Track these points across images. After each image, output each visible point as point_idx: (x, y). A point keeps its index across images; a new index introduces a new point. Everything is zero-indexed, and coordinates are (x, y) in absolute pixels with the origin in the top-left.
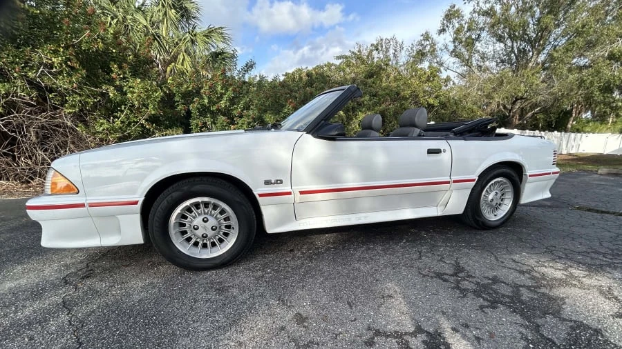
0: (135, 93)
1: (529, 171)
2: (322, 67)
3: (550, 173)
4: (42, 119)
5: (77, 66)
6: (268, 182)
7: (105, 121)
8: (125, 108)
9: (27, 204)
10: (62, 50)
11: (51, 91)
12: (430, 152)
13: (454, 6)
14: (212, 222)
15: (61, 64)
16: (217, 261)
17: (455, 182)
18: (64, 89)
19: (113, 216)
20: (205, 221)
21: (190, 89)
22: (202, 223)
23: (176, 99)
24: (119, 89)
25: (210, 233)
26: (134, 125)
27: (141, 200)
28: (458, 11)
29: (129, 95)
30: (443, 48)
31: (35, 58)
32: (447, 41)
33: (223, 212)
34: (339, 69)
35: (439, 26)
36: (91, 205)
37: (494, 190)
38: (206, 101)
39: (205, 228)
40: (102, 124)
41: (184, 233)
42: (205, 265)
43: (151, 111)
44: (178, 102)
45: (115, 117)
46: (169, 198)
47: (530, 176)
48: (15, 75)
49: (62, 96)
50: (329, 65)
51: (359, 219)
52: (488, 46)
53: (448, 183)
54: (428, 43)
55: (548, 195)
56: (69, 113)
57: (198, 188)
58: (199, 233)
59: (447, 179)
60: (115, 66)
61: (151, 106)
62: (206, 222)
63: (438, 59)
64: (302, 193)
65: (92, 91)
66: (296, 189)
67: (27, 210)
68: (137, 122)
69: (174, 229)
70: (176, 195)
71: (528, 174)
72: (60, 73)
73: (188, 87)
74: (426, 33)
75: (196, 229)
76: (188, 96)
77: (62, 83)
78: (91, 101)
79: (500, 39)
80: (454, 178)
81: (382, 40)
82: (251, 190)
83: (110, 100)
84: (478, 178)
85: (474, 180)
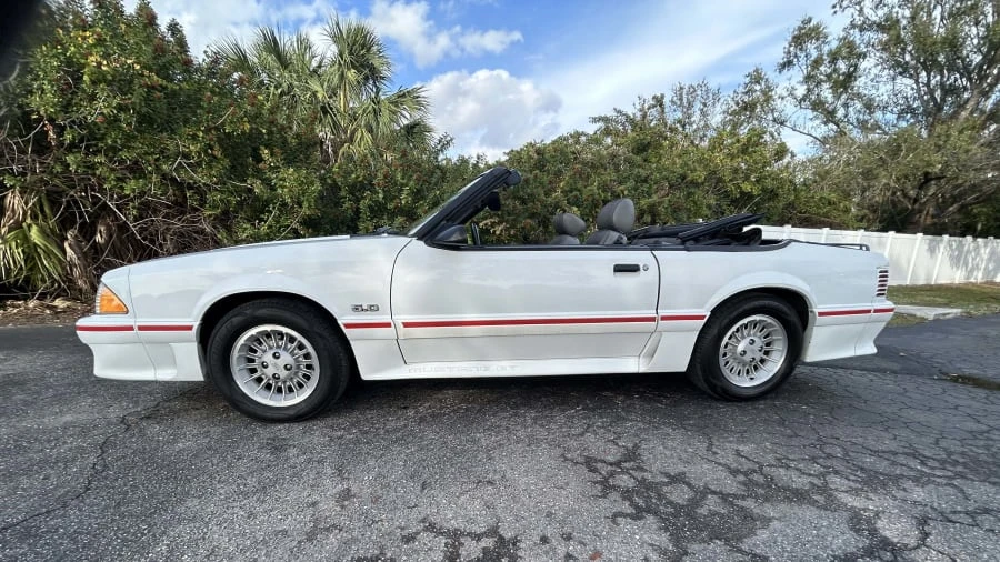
0: (285, 187)
1: (817, 306)
2: (566, 139)
3: (869, 311)
4: (178, 224)
5: (218, 153)
6: (356, 309)
7: (248, 226)
8: (274, 208)
9: (78, 324)
10: (201, 134)
11: (190, 187)
12: (619, 269)
13: (810, 20)
14: (286, 358)
15: (200, 154)
16: (292, 412)
17: (664, 318)
18: (204, 184)
19: (165, 343)
20: (276, 356)
21: (360, 179)
22: (276, 361)
23: (343, 193)
24: (267, 182)
25: (283, 374)
26: (284, 231)
27: (196, 324)
28: (817, 28)
29: (279, 191)
30: (785, 94)
31: (171, 147)
32: (793, 83)
33: (301, 347)
34: (594, 140)
35: (780, 57)
36: (141, 328)
37: (749, 335)
38: (381, 196)
39: (276, 365)
40: (246, 229)
41: (253, 371)
42: (276, 415)
43: (305, 211)
44: (345, 197)
45: (261, 220)
46: (228, 324)
47: (821, 314)
48: (150, 168)
49: (201, 193)
51: (503, 368)
52: (877, 80)
53: (653, 319)
54: (758, 87)
55: (871, 349)
56: (210, 216)
57: (263, 312)
58: (270, 371)
59: (651, 313)
60: (266, 151)
61: (305, 205)
62: (278, 358)
63: (776, 114)
64: (406, 325)
65: (238, 187)
66: (400, 319)
67: (78, 332)
68: (288, 226)
69: (238, 365)
70: (236, 320)
71: (816, 311)
72: (199, 164)
73: (358, 177)
74: (756, 71)
75: (266, 367)
76: (357, 190)
77: (201, 178)
78: (234, 200)
79: (904, 70)
80: (662, 312)
81: (681, 88)
82: (335, 320)
83: (257, 198)
84: (709, 314)
85: (702, 317)
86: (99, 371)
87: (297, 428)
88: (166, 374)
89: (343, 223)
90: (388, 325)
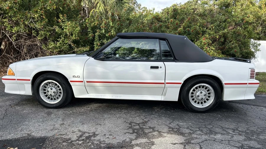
0: (67, 29)
1: (224, 81)
4: (28, 42)
5: (44, 17)
6: (73, 77)
7: (53, 43)
8: (62, 37)
9: (2, 78)
10: (39, 10)
11: (34, 29)
12: (152, 67)
14: (54, 90)
15: (38, 17)
16: (55, 106)
17: (167, 83)
18: (38, 28)
19: (23, 84)
20: (51, 89)
21: (96, 25)
22: (51, 91)
23: (89, 30)
24: (60, 27)
25: (53, 94)
26: (65, 45)
27: (31, 79)
29: (65, 30)
31: (29, 15)
33: (59, 87)
36: (18, 80)
38: (104, 31)
39: (51, 92)
40: (52, 45)
41: (45, 93)
43: (74, 38)
44: (90, 32)
45: (57, 41)
46: (39, 79)
48: (21, 23)
49: (37, 31)
51: (117, 96)
53: (163, 84)
55: (253, 97)
56: (40, 39)
57: (49, 76)
58: (49, 93)
59: (163, 82)
60: (61, 15)
61: (74, 35)
62: (52, 89)
64: (87, 82)
65: (50, 29)
66: (85, 80)
67: (2, 80)
68: (67, 43)
69: (41, 91)
70: (41, 78)
71: (224, 83)
72: (38, 21)
75: (48, 92)
76: (95, 29)
77: (38, 26)
78: (48, 34)
80: (167, 81)
82: (68, 80)
83: (56, 33)
84: (182, 82)
85: (180, 83)
86: (6, 91)
87: (55, 110)
88: (22, 93)
89: (88, 42)
90: (82, 82)
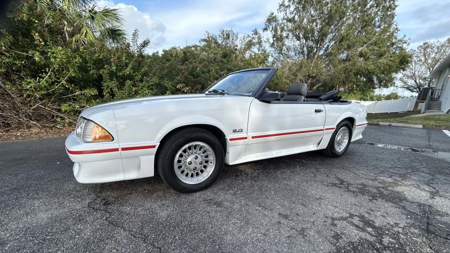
2: (191, 48)
3: (364, 124)
6: (235, 131)
7: (32, 80)
8: (49, 70)
13: (273, 14)
14: (200, 159)
20: (196, 158)
23: (89, 65)
25: (199, 166)
26: (57, 85)
27: (158, 144)
28: (275, 17)
29: (53, 60)
30: (266, 41)
32: (269, 37)
33: (204, 152)
35: (264, 27)
36: (123, 149)
37: (341, 134)
39: (196, 163)
43: (71, 73)
44: (91, 67)
45: (41, 77)
47: (358, 126)
50: (195, 47)
52: (291, 43)
53: (323, 130)
54: (257, 36)
55: (361, 137)
58: (192, 166)
59: (322, 128)
60: (37, 34)
61: (71, 70)
63: (263, 48)
64: (253, 137)
68: (60, 83)
71: (357, 124)
73: (99, 56)
74: (255, 30)
75: (190, 164)
79: (298, 39)
80: (326, 127)
81: (223, 31)
85: (335, 128)
90: (246, 138)
